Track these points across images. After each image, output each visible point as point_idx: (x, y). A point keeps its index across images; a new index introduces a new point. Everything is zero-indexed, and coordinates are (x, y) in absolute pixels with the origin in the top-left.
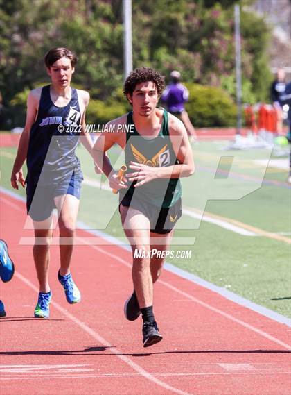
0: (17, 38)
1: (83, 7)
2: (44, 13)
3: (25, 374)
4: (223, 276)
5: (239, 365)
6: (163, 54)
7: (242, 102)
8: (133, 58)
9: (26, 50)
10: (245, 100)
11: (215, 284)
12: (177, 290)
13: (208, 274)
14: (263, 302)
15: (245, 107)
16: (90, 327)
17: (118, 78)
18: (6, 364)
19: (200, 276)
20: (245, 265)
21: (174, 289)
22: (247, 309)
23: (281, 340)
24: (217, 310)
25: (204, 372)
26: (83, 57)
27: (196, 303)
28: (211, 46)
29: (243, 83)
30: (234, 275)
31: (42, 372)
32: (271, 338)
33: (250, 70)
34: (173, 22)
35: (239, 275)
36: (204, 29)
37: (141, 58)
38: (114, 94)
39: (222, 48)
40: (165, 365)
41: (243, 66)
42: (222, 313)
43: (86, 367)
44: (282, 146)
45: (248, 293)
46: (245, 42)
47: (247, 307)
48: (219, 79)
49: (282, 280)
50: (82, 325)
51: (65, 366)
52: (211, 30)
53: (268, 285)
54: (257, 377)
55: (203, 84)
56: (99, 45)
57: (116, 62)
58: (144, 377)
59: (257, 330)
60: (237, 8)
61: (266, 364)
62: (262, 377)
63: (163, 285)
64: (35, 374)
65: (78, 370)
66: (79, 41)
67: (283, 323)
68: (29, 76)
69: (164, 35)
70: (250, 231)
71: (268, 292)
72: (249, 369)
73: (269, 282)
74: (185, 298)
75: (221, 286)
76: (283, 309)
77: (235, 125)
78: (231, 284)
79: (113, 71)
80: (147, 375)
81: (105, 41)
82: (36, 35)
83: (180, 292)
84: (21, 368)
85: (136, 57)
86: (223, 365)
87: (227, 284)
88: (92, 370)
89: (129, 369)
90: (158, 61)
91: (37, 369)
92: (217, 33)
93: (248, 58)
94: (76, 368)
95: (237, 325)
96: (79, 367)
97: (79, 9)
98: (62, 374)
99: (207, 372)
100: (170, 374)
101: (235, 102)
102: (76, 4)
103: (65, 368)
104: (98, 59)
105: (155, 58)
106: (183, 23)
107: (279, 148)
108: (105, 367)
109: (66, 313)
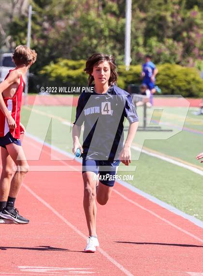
0: (46, 25)
1: (96, 5)
2: (67, 8)
3: (44, 273)
4: (192, 207)
6: (153, 41)
8: (131, 43)
9: (52, 35)
11: (187, 213)
12: (158, 217)
13: (181, 205)
17: (119, 57)
18: (30, 266)
19: (175, 207)
21: (156, 215)
24: (187, 233)
26: (95, 41)
27: (172, 226)
28: (189, 37)
30: (200, 207)
31: (57, 273)
34: (162, 19)
36: (185, 24)
37: (138, 44)
42: (191, 235)
43: (89, 270)
48: (194, 62)
52: (191, 26)
55: (183, 66)
56: (106, 33)
57: (118, 46)
64: (52, 274)
65: (83, 272)
66: (93, 30)
68: (54, 54)
69: (155, 27)
74: (164, 221)
75: (190, 214)
78: (198, 214)
79: (116, 52)
81: (111, 30)
82: (60, 24)
83: (161, 218)
84: (42, 269)
85: (134, 43)
86: (188, 273)
87: (196, 214)
88: (94, 272)
89: (121, 273)
90: (150, 46)
91: (53, 270)
92: (195, 28)
94: (82, 270)
96: (84, 270)
97: (94, 6)
98: (71, 274)
102: (91, 2)
103: (74, 270)
104: (106, 43)
105: (148, 44)
106: (169, 19)
108: (103, 271)
109: (76, 230)
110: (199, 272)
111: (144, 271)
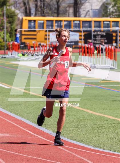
5: (4, 134)
10: (7, 40)
15: (7, 43)
20: (7, 99)
22: (8, 114)
23: (19, 125)
29: (6, 34)
32: (15, 124)
33: (9, 29)
35: (5, 102)
41: (7, 28)
44: (21, 57)
45: (8, 109)
46: (8, 19)
49: (20, 104)
53: (15, 106)
54: (10, 139)
59: (11, 122)
60: (5, 7)
61: (14, 134)
62: (12, 139)
67: (20, 119)
70: (8, 87)
71: (15, 108)
72: (8, 136)
73: (15, 105)
76: (20, 114)
77: (4, 49)
93: (9, 25)
95: (4, 120)
101: (4, 41)
107: (19, 57)
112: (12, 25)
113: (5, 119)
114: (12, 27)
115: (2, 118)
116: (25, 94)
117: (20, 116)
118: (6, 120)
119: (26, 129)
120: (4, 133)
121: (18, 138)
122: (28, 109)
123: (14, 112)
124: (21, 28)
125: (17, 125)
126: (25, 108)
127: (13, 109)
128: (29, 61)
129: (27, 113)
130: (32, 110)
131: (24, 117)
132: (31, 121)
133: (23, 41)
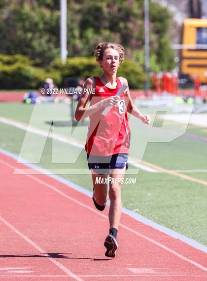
4: (132, 202)
5: (144, 269)
6: (90, 33)
7: (150, 71)
8: (67, 36)
10: (152, 69)
11: (127, 208)
12: (98, 213)
14: (163, 222)
15: (151, 74)
16: (31, 239)
17: (55, 51)
20: (149, 195)
22: (151, 227)
23: (175, 251)
24: (127, 228)
25: (117, 274)
26: (29, 35)
28: (126, 28)
29: (150, 56)
30: (141, 202)
32: (168, 249)
33: (156, 46)
34: (98, 10)
35: (145, 202)
36: (122, 14)
37: (73, 37)
38: (52, 64)
39: (135, 30)
40: (88, 269)
41: (151, 43)
42: (131, 230)
43: (27, 270)
44: (179, 105)
45: (152, 216)
46: (152, 25)
47: (150, 225)
48: (132, 53)
49: (177, 206)
50: (26, 238)
51: (12, 268)
52: (127, 16)
53: (167, 210)
54: (156, 279)
56: (41, 26)
57: (54, 39)
58: (72, 278)
59: (158, 244)
61: (164, 269)
62: (160, 279)
63: (87, 208)
65: (21, 272)
66: (27, 24)
67: (177, 238)
69: (91, 19)
70: (152, 168)
71: (167, 215)
72: (151, 273)
73: (168, 207)
74: (103, 217)
75: (130, 209)
76: (177, 228)
77: (144, 88)
78: (138, 208)
79: (52, 46)
80: (74, 276)
81: (46, 23)
85: (70, 35)
86: (131, 269)
87: (136, 209)
88: (32, 272)
89: (60, 271)
90: (87, 38)
92: (132, 18)
93: (154, 37)
94: (20, 270)
95: (143, 240)
96: (23, 270)
98: (9, 274)
99: (119, 274)
100: (91, 276)
101: (144, 70)
103: (12, 270)
104: (41, 37)
105: (84, 35)
106: (105, 10)
108: (42, 270)
109: (14, 229)
110: (140, 268)
111: (84, 269)
112: (161, 37)
113: (146, 238)
114: (163, 40)
115: (140, 235)
116: (190, 185)
117: (177, 232)
118: (147, 240)
119: (190, 259)
120: (144, 267)
121: (172, 277)
122: (195, 215)
123: (165, 222)
124: (181, 42)
125: (171, 251)
126: (187, 215)
127: (164, 216)
128: (199, 113)
129: (192, 225)
130: (202, 218)
131: (186, 233)
132: (200, 243)
133: (186, 70)
